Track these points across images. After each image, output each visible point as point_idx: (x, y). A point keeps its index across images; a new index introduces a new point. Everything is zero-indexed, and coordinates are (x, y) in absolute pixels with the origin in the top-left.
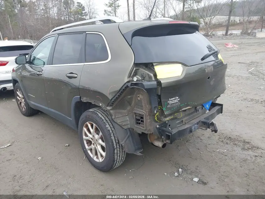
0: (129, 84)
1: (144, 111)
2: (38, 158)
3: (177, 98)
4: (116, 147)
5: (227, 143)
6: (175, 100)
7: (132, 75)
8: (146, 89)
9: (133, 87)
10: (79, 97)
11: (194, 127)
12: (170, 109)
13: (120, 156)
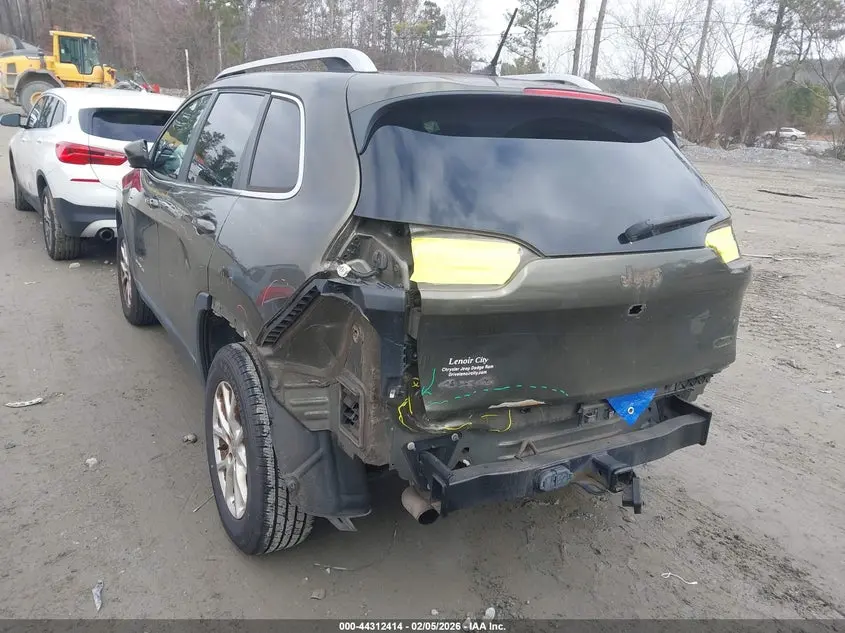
0: (321, 284)
1: (362, 385)
2: (89, 461)
3: (484, 360)
4: (273, 483)
5: (714, 557)
6: (473, 368)
7: (340, 254)
8: (367, 312)
9: (332, 294)
10: (207, 295)
11: (550, 474)
12: (448, 394)
13: (286, 515)
